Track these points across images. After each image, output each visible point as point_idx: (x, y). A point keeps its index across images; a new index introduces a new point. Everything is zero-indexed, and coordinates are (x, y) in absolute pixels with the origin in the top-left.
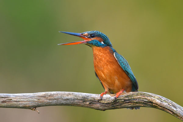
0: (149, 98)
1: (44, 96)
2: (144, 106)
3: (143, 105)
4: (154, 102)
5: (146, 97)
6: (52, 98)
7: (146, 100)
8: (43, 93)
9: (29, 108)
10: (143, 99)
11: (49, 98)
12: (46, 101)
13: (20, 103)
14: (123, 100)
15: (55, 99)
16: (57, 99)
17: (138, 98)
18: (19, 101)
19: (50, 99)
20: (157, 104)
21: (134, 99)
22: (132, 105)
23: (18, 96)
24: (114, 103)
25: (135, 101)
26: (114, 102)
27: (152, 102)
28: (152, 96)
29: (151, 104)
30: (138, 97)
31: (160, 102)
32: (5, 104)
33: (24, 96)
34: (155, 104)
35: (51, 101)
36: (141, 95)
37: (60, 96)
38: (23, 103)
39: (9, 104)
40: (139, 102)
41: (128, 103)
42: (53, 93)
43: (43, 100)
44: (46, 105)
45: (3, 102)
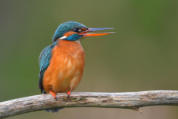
1: (147, 96)
6: (156, 97)
8: (146, 92)
9: (131, 108)
11: (152, 97)
12: (149, 100)
13: (122, 102)
15: (159, 98)
16: (161, 99)
18: (120, 101)
19: (153, 99)
23: (119, 95)
32: (106, 104)
33: (125, 95)
35: (154, 101)
37: (164, 95)
38: (125, 102)
39: (110, 104)
42: (156, 92)
43: (146, 99)
44: (149, 105)
45: (104, 101)
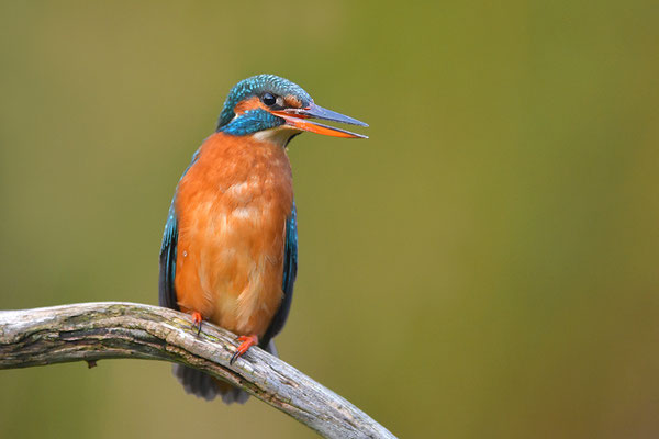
0: (152, 325)
2: (132, 356)
3: (128, 352)
4: (170, 339)
5: (143, 322)
7: (143, 334)
10: (131, 328)
14: (56, 335)
17: (111, 326)
20: (181, 348)
21: (97, 330)
22: (89, 350)
24: (21, 344)
25: (100, 337)
26: (21, 341)
27: (163, 342)
28: (163, 319)
29: (159, 347)
30: (113, 320)
31: (192, 339)
34: (175, 346)
36: (123, 314)
40: (113, 340)
41: (76, 343)
